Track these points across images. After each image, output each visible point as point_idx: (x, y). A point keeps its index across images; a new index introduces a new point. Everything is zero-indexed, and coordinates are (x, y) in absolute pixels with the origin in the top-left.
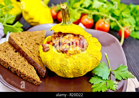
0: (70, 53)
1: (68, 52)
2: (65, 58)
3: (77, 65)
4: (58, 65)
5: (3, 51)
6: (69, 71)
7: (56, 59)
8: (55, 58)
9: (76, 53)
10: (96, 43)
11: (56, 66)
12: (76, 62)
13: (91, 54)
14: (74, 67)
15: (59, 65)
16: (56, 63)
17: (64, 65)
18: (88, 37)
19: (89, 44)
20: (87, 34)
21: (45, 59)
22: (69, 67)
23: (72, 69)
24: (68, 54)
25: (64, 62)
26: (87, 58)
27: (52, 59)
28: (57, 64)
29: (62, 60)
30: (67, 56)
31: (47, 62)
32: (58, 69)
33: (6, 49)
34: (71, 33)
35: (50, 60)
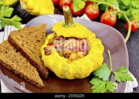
0: (72, 58)
1: (70, 58)
2: (67, 63)
3: (79, 71)
4: (60, 71)
5: (4, 52)
6: (70, 76)
7: (58, 65)
8: (57, 63)
9: (78, 58)
10: (99, 46)
11: (58, 72)
12: (77, 68)
13: (93, 59)
14: (75, 73)
15: (61, 71)
16: (58, 69)
17: (66, 70)
18: (91, 37)
19: (91, 47)
20: (91, 33)
21: (47, 63)
22: (70, 72)
24: (70, 59)
25: (66, 68)
26: (88, 64)
27: (54, 64)
28: (59, 70)
29: (64, 65)
30: (69, 62)
31: (50, 66)
32: (61, 74)
33: (7, 49)
34: (74, 36)
35: (53, 65)
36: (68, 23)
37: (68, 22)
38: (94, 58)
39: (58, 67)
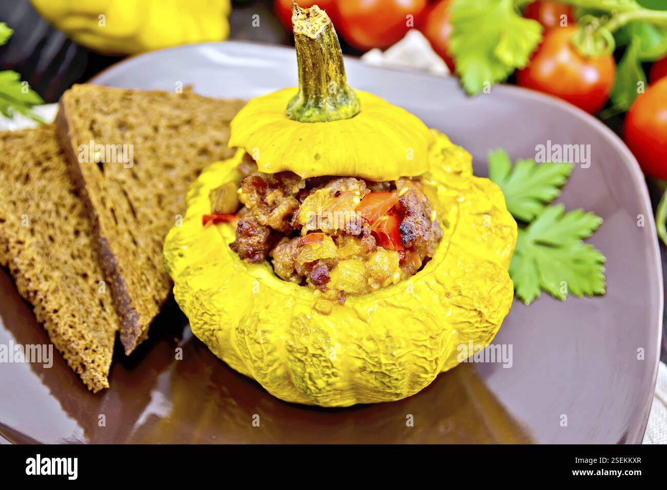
0: (341, 288)
1: (329, 285)
2: (316, 316)
3: (377, 351)
4: (276, 354)
6: (333, 379)
7: (266, 322)
8: (262, 316)
9: (376, 286)
11: (268, 359)
12: (370, 339)
13: (456, 288)
14: (359, 363)
15: (281, 354)
16: (267, 342)
17: (311, 351)
18: (448, 169)
20: (444, 151)
21: (206, 318)
22: (333, 358)
23: (352, 372)
24: (332, 293)
25: (311, 338)
26: (428, 314)
27: (242, 321)
28: (274, 349)
29: (297, 325)
30: (326, 305)
31: (220, 334)
32: (280, 372)
35: (236, 323)
36: (317, 100)
37: (318, 92)
38: (460, 283)
39: (268, 336)
